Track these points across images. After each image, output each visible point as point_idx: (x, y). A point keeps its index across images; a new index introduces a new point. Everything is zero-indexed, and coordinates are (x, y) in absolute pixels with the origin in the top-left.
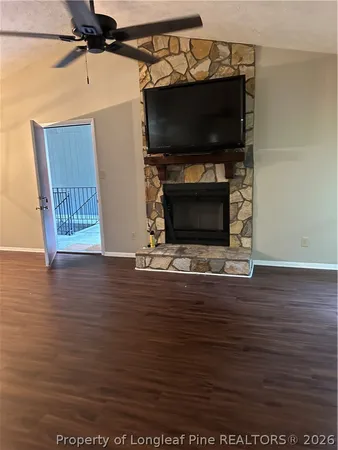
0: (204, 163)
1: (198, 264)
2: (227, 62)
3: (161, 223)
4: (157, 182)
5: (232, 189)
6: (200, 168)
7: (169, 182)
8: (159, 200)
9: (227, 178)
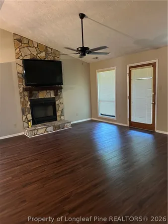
0: (46, 90)
1: (56, 127)
2: (51, 54)
3: (30, 117)
4: (27, 98)
5: (56, 99)
6: (45, 92)
7: (32, 98)
8: (28, 106)
9: (54, 95)
